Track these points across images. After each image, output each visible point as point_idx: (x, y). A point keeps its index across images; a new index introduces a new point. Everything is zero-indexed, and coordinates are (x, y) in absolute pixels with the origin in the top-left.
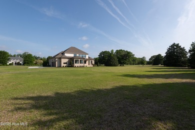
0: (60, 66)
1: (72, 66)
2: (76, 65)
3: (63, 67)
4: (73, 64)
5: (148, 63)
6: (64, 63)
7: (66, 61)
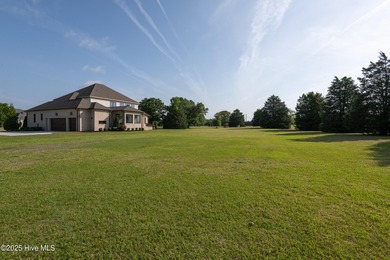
0: (90, 129)
1: (121, 129)
2: (129, 126)
3: (100, 130)
4: (123, 123)
5: (214, 123)
6: (100, 122)
7: (104, 116)
